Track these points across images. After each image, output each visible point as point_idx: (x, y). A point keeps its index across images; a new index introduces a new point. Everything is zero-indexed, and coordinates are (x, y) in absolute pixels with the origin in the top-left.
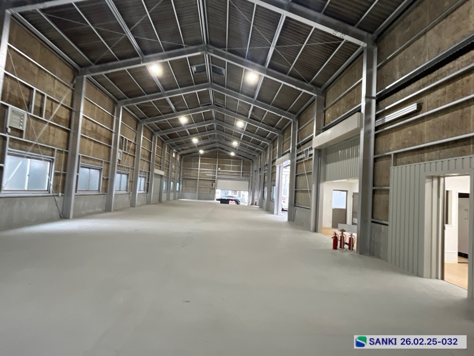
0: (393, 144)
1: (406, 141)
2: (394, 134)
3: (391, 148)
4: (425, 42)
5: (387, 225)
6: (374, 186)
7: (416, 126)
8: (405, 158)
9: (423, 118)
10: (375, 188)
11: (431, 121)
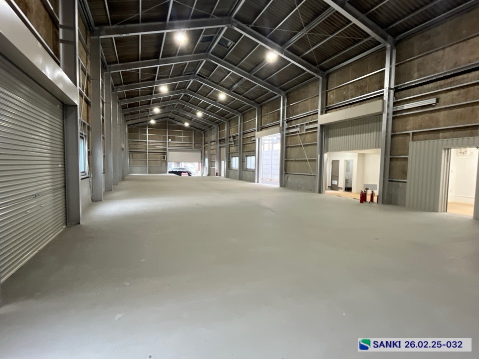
0: (410, 126)
1: (423, 124)
2: (411, 118)
3: (408, 128)
4: (443, 55)
5: (406, 182)
6: (391, 155)
7: (433, 115)
8: (421, 136)
9: (439, 110)
10: (391, 157)
11: (446, 112)
